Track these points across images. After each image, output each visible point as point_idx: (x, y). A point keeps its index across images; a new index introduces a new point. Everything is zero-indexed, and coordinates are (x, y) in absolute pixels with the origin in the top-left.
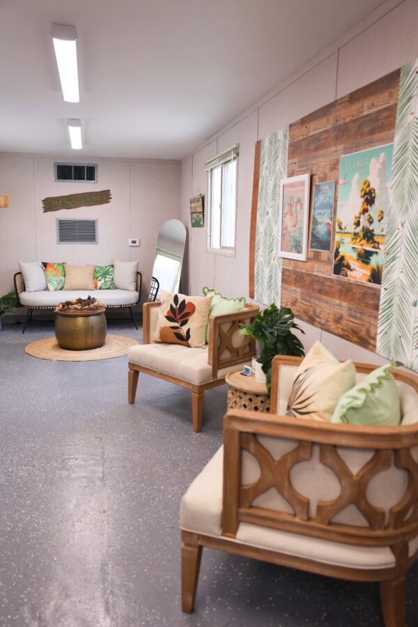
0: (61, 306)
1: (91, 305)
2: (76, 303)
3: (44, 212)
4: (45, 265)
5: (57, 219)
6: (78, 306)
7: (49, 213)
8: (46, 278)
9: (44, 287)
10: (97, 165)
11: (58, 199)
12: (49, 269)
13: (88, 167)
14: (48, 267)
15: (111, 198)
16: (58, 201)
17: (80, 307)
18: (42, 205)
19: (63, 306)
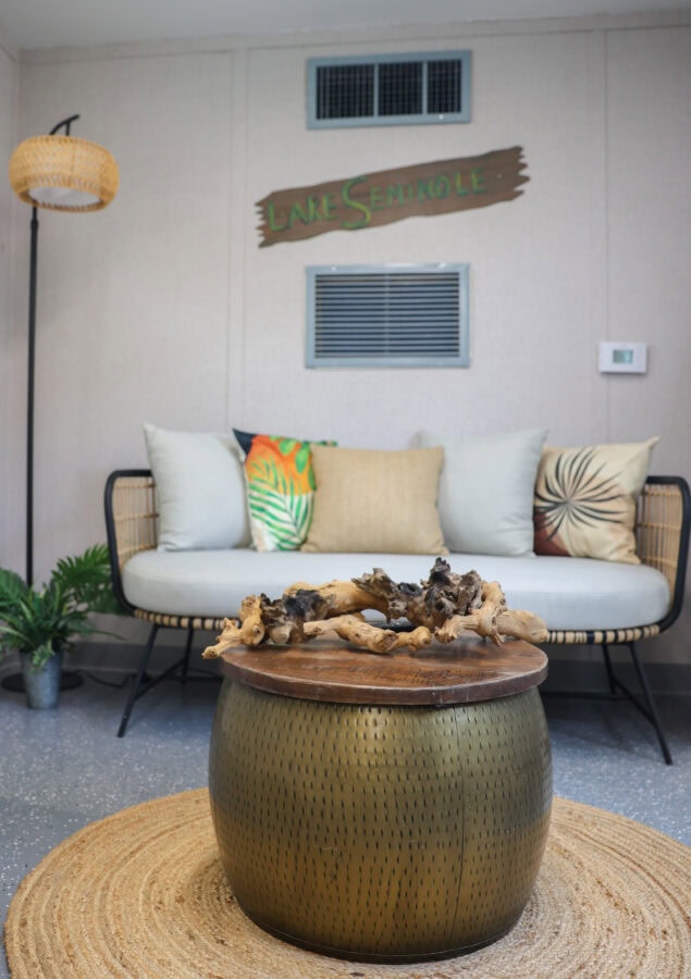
0: (253, 620)
1: (454, 627)
2: (356, 608)
3: (262, 245)
4: (246, 441)
5: (308, 270)
6: (366, 628)
7: (282, 248)
8: (246, 497)
9: (237, 533)
10: (469, 53)
11: (315, 193)
12: (262, 458)
13: (433, 66)
14: (256, 449)
15: (526, 179)
16: (317, 201)
17: (377, 634)
18: (257, 221)
19: (268, 621)
